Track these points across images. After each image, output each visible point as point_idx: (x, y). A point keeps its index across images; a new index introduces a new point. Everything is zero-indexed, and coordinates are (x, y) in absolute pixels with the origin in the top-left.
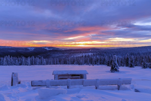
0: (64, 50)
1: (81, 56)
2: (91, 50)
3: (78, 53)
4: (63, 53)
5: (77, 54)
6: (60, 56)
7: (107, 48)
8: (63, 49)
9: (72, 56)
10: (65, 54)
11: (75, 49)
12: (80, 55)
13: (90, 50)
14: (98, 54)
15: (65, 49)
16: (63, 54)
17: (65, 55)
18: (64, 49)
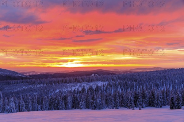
0: (30, 76)
1: (80, 89)
2: (93, 75)
3: (70, 82)
4: (33, 83)
5: (68, 85)
6: (24, 89)
7: (129, 70)
8: (26, 73)
9: (56, 90)
10: (38, 86)
11: (56, 74)
12: (78, 87)
13: (91, 74)
14: (119, 84)
15: (31, 74)
16: (32, 86)
17: (38, 88)
18: (28, 73)
